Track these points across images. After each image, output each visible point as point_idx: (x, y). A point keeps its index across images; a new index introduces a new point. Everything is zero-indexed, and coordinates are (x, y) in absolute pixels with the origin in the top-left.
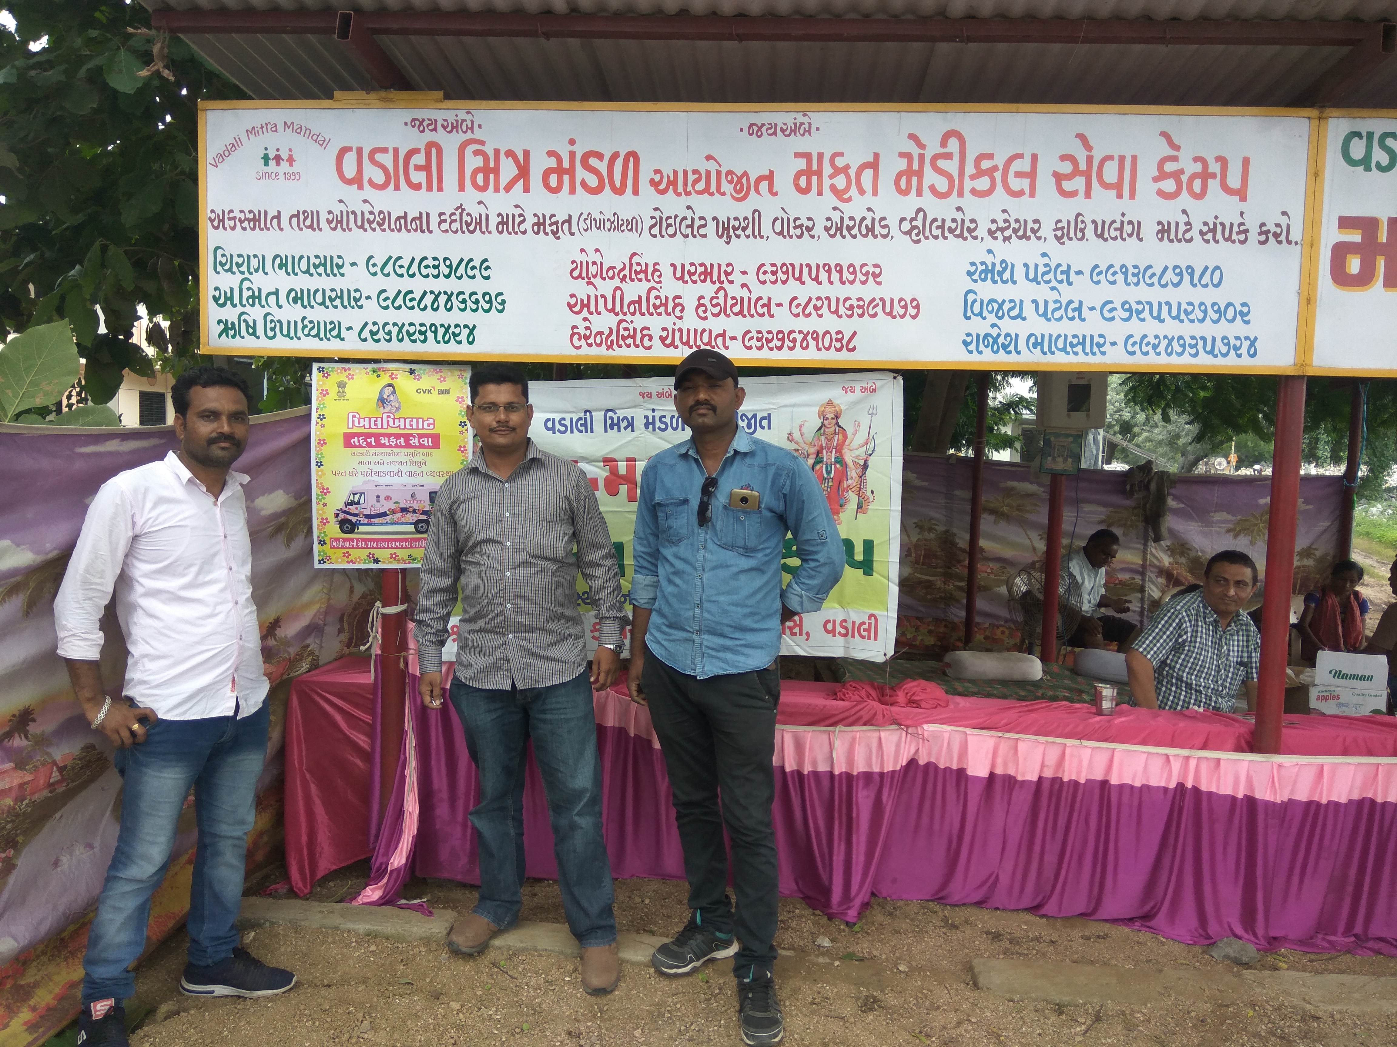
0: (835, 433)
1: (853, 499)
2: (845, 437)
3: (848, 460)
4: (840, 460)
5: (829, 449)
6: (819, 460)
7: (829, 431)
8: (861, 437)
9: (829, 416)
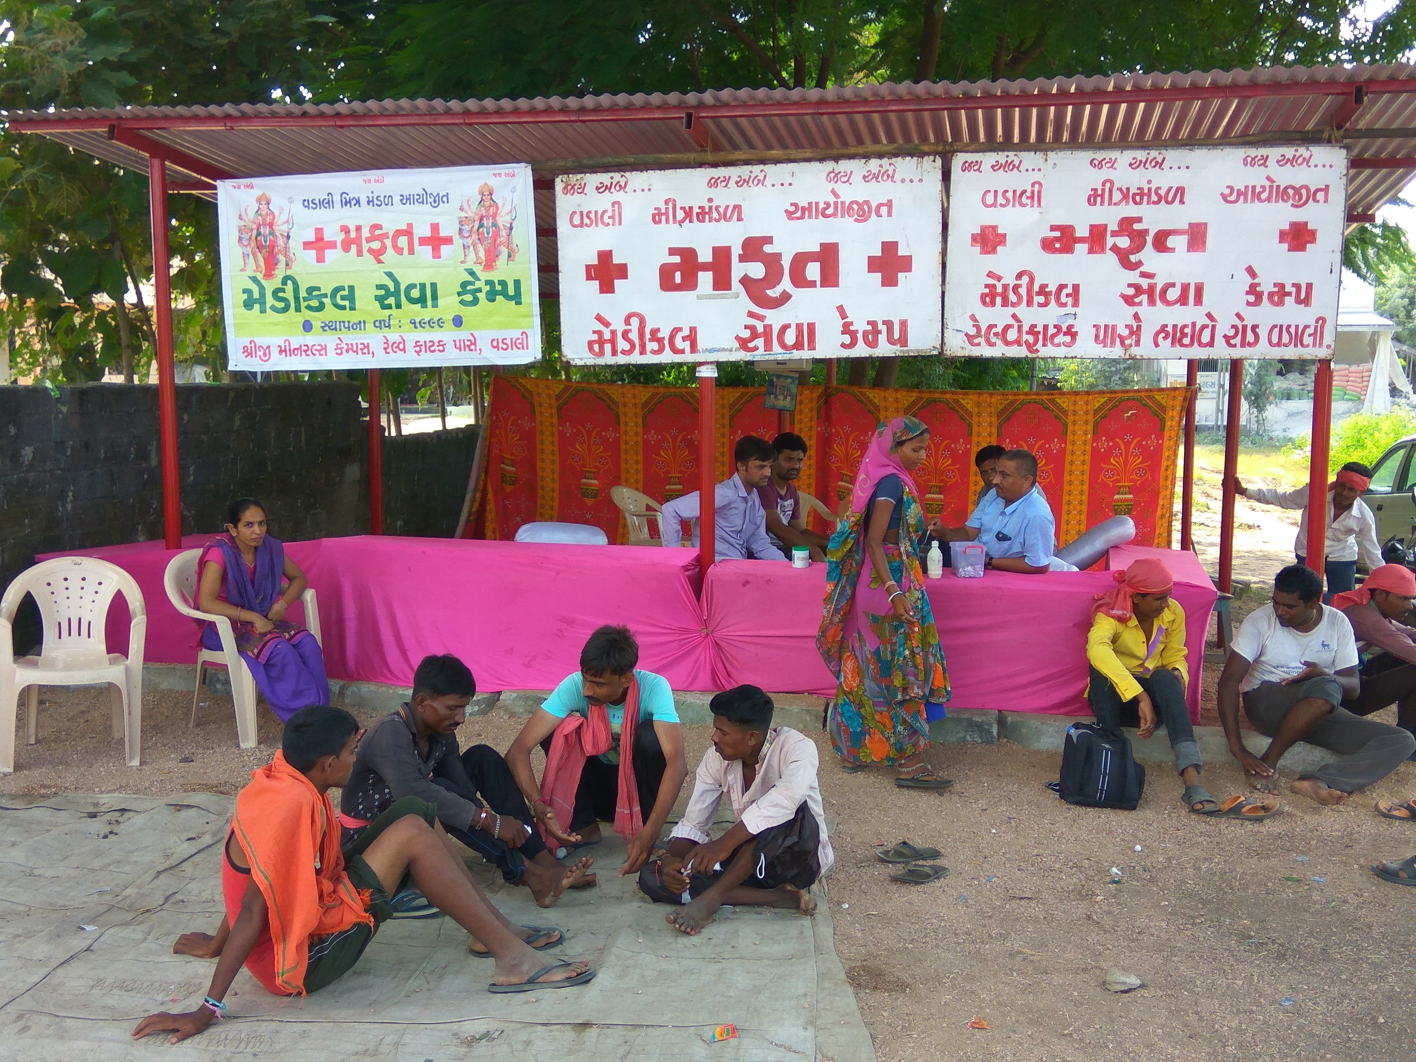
0: (491, 206)
1: (504, 251)
2: (497, 208)
3: (500, 224)
4: (495, 225)
5: (487, 217)
6: (481, 226)
7: (487, 204)
8: (508, 208)
9: (486, 193)
